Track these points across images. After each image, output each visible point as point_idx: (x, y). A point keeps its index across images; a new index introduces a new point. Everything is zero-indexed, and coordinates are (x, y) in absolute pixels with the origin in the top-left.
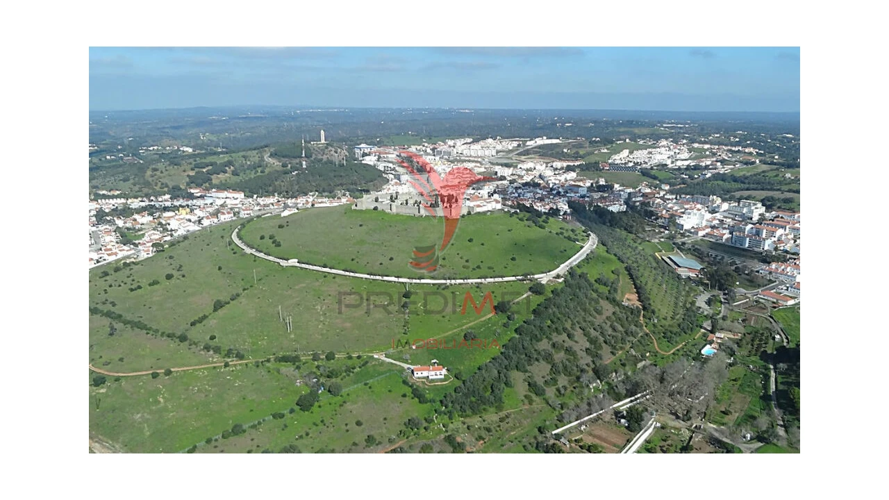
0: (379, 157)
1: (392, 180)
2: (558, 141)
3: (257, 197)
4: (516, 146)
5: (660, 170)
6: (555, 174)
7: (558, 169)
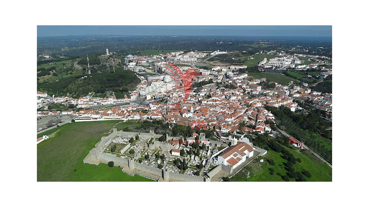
1: (142, 80)
2: (226, 53)
3: (55, 97)
4: (206, 55)
5: (292, 72)
6: (234, 74)
7: (235, 71)
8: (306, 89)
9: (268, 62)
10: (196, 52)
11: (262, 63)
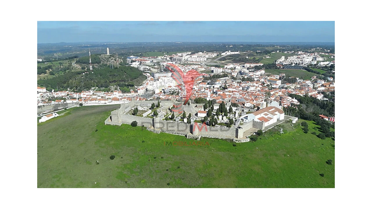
0: (141, 63)
1: (149, 77)
2: (238, 53)
3: (54, 91)
4: (216, 55)
5: (313, 68)
6: (250, 71)
7: (250, 68)
8: (331, 83)
9: (286, 60)
10: (205, 52)
11: (280, 61)
